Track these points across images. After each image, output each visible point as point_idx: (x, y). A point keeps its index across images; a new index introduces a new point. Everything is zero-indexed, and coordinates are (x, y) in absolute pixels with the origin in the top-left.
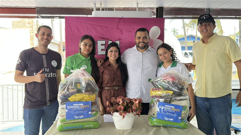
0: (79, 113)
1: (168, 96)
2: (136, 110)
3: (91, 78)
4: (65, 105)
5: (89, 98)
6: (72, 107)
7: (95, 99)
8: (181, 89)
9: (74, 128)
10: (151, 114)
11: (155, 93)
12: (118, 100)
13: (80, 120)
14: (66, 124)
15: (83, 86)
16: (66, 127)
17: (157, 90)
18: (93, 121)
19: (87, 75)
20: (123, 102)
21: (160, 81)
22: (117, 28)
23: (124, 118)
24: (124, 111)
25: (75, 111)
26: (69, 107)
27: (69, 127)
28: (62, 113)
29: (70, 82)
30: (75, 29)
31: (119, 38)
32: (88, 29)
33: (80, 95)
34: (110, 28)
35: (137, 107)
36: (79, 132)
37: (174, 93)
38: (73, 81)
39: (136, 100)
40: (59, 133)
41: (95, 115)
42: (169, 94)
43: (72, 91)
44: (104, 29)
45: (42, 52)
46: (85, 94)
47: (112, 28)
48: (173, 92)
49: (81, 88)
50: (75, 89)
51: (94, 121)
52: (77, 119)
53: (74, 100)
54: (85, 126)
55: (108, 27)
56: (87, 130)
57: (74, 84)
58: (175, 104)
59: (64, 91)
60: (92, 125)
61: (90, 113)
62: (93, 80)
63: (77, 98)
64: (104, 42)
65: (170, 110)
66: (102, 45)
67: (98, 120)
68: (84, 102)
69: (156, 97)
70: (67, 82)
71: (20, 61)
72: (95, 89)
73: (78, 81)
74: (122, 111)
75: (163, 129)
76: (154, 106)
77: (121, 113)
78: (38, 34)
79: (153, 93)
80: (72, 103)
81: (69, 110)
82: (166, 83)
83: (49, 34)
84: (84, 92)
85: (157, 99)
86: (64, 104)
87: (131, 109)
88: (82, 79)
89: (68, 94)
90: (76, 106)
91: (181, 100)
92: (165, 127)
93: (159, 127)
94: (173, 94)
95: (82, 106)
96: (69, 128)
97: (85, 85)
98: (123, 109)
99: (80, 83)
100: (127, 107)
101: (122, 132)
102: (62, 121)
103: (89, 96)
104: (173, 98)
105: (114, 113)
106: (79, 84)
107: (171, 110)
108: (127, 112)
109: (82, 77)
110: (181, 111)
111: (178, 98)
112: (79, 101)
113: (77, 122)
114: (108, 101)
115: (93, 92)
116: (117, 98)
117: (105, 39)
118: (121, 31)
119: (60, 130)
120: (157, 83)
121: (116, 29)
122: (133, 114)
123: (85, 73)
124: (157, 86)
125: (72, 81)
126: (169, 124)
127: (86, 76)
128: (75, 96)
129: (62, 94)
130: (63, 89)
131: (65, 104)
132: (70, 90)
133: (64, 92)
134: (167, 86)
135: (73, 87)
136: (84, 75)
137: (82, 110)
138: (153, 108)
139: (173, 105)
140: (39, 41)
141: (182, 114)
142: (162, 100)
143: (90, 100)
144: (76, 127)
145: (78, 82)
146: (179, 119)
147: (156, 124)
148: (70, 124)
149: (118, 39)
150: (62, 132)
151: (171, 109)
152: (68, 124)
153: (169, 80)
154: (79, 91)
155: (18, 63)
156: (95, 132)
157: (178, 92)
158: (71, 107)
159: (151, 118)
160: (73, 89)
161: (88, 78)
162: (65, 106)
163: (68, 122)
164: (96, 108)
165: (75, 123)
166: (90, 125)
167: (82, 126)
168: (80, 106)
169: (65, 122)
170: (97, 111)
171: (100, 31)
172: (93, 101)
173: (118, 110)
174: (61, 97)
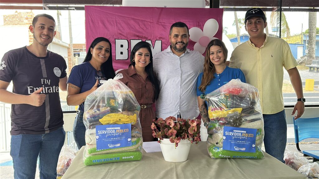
0: (115, 140)
2: (193, 136)
4: (95, 129)
5: (128, 120)
6: (105, 133)
7: (136, 120)
12: (168, 122)
13: (116, 149)
14: (96, 156)
15: (119, 103)
16: (97, 160)
18: (133, 150)
20: (175, 125)
22: (158, 23)
24: (177, 137)
25: (109, 137)
26: (101, 132)
27: (101, 160)
28: (91, 140)
29: (100, 98)
30: (99, 23)
31: (161, 36)
32: (118, 24)
33: (115, 115)
34: (148, 22)
35: (194, 131)
36: (114, 167)
38: (105, 96)
39: (192, 121)
41: (136, 143)
42: (237, 113)
43: (104, 110)
44: (140, 23)
45: (40, 54)
46: (122, 113)
47: (150, 22)
49: (116, 105)
50: (107, 107)
51: (136, 151)
52: (112, 148)
53: (108, 122)
54: (123, 158)
55: (145, 21)
56: (126, 163)
57: (107, 98)
60: (132, 157)
61: (129, 140)
63: (112, 119)
65: (240, 136)
67: (140, 150)
68: (121, 125)
70: (96, 97)
72: (135, 107)
73: (111, 96)
74: (174, 136)
77: (172, 139)
78: (33, 27)
80: (104, 127)
83: (51, 28)
86: (93, 128)
87: (186, 133)
88: (118, 92)
89: (99, 115)
90: (110, 130)
93: (225, 158)
95: (118, 131)
96: (101, 161)
97: (122, 101)
98: (175, 133)
99: (114, 98)
100: (180, 131)
101: (174, 165)
102: (91, 152)
103: (128, 116)
105: (163, 140)
107: (242, 137)
108: (181, 138)
109: (117, 90)
110: (255, 137)
111: (249, 118)
112: (114, 124)
113: (112, 153)
115: (133, 111)
117: (142, 38)
118: (164, 27)
119: (88, 163)
122: (189, 140)
123: (121, 85)
125: (102, 96)
126: (239, 155)
127: (123, 89)
128: (109, 116)
129: (90, 114)
130: (91, 107)
131: (95, 127)
132: (101, 108)
133: (92, 112)
135: (105, 105)
137: (119, 136)
139: (244, 129)
140: (35, 38)
141: (256, 140)
143: (129, 122)
144: (110, 159)
146: (254, 148)
147: (221, 156)
148: (103, 155)
149: (159, 38)
151: (242, 134)
152: (100, 155)
154: (114, 110)
155: (1, 68)
156: (137, 166)
160: (105, 108)
161: (126, 92)
162: (95, 130)
163: (99, 153)
164: (138, 133)
165: (109, 153)
166: (130, 157)
167: (119, 158)
168: (115, 130)
169: (95, 152)
170: (139, 137)
171: (134, 26)
172: (134, 124)
173: (168, 135)
174: (89, 118)
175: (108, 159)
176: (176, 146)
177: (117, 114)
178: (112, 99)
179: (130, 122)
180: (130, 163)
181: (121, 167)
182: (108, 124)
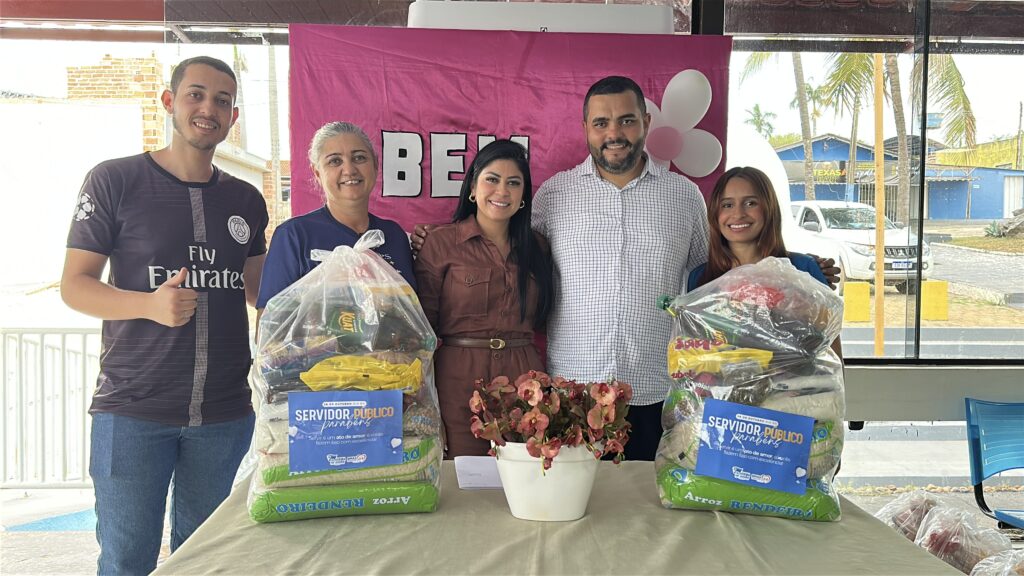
0: (348, 439)
1: (750, 373)
2: (603, 436)
3: (403, 287)
4: (287, 404)
5: (391, 378)
6: (316, 417)
7: (418, 381)
8: (813, 342)
9: (327, 507)
10: (670, 456)
11: (692, 358)
12: (523, 387)
13: (351, 472)
14: (288, 491)
15: (366, 321)
16: (291, 506)
17: (698, 345)
18: (407, 478)
19: (384, 275)
20: (547, 398)
21: (713, 307)
22: (519, 79)
23: (550, 466)
24: (550, 438)
25: (329, 431)
26: (305, 415)
27: (303, 505)
28: (273, 440)
29: (307, 306)
30: (331, 81)
31: (527, 124)
32: (392, 83)
33: (352, 361)
34: (488, 76)
35: (607, 419)
36: (345, 528)
37: (779, 358)
38: (322, 300)
39: (603, 388)
40: (258, 529)
41: (418, 453)
42: (755, 364)
43: (317, 345)
44: (462, 81)
45: (189, 175)
46: (375, 357)
47: (493, 78)
48: (772, 353)
49: (358, 328)
50: (330, 336)
51: (417, 482)
52: (339, 468)
53: (328, 383)
54: (376, 501)
55: (476, 74)
56: (384, 519)
57: (327, 310)
58: (779, 410)
59: (281, 344)
60: (403, 499)
61: (396, 442)
62: (409, 296)
63: (340, 374)
64: (458, 141)
65: (756, 437)
66: (450, 153)
67: (431, 477)
68: (369, 392)
69: (696, 379)
70: (296, 304)
71: (88, 207)
72: (420, 339)
73: (347, 303)
74: (540, 436)
75: (724, 521)
76: (683, 419)
77: (535, 443)
78: (172, 97)
79: (683, 360)
80: (316, 398)
81: (304, 429)
82: (741, 313)
83: (224, 97)
84: (370, 348)
85: (700, 385)
86: (280, 401)
87: (583, 427)
88: (363, 289)
89: (301, 358)
90: (336, 410)
91: (809, 391)
92: (731, 512)
93: (706, 510)
94: (771, 362)
95: (361, 412)
96: (304, 509)
97: (376, 318)
98: (544, 426)
99: (353, 309)
100: (562, 420)
101: (540, 529)
102: (272, 477)
103: (393, 367)
104: (770, 380)
105: (504, 445)
106: (348, 314)
107: (763, 438)
108: (563, 442)
109: (361, 283)
110: (807, 444)
111: (795, 384)
112: (349, 390)
113: (338, 484)
114: (476, 393)
115: (412, 351)
116: (520, 378)
117: (467, 128)
118: (537, 95)
119: (262, 515)
120: (697, 316)
121: (515, 83)
122: (590, 450)
123: (375, 265)
124: (699, 326)
125: (316, 300)
126: (750, 499)
127: (383, 279)
128: (333, 364)
129: (272, 356)
130: (279, 335)
131: (286, 399)
132: (307, 339)
133: (282, 346)
134: (744, 327)
135: (320, 328)
136: (372, 275)
137: (362, 429)
138: (681, 427)
139: (771, 415)
140: (176, 126)
141: (812, 454)
142: (720, 392)
143: (396, 384)
144: (333, 503)
145: (343, 306)
146: (800, 479)
147: (691, 498)
148: (309, 489)
149: (522, 129)
150: (269, 527)
151: (762, 430)
152: (299, 491)
153: (753, 302)
154: (349, 345)
155: (82, 215)
156: (417, 528)
157: (797, 356)
158: (314, 414)
159: (671, 471)
160: (323, 337)
161: (391, 289)
162: (287, 409)
163: (299, 484)
164: (425, 420)
165: (329, 485)
166: (398, 498)
167: (362, 500)
168: (351, 409)
169: (283, 480)
170: (428, 436)
171: (443, 90)
172: (413, 390)
173: (521, 432)
174: (270, 368)
175: (327, 503)
176: (546, 468)
177: (358, 359)
178: (344, 310)
179: (399, 387)
180: (397, 520)
181: (366, 529)
182: (329, 388)
